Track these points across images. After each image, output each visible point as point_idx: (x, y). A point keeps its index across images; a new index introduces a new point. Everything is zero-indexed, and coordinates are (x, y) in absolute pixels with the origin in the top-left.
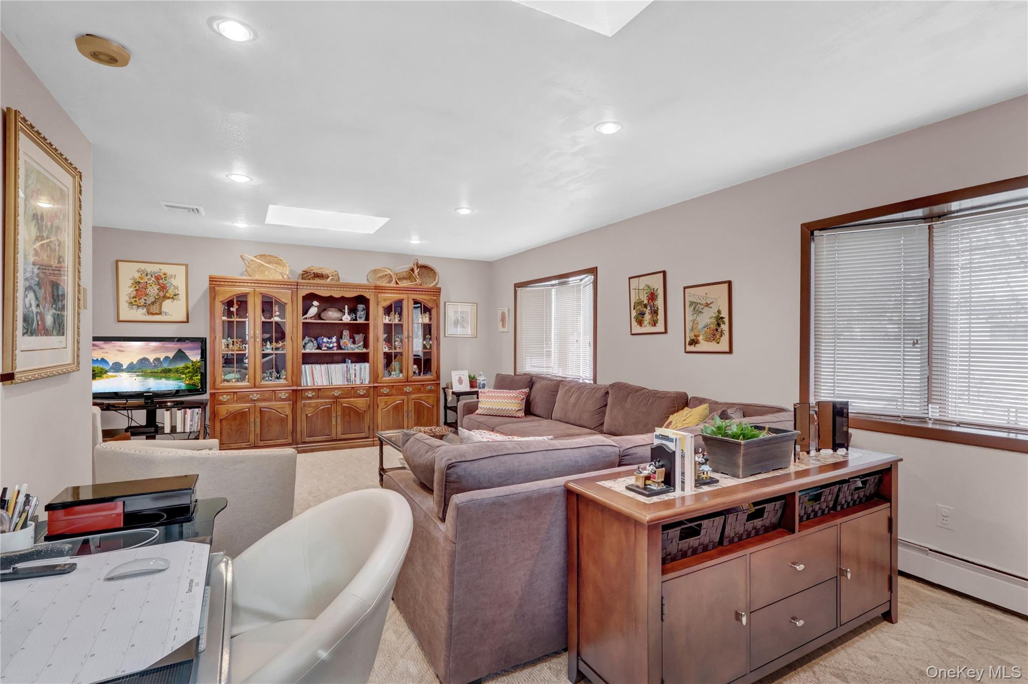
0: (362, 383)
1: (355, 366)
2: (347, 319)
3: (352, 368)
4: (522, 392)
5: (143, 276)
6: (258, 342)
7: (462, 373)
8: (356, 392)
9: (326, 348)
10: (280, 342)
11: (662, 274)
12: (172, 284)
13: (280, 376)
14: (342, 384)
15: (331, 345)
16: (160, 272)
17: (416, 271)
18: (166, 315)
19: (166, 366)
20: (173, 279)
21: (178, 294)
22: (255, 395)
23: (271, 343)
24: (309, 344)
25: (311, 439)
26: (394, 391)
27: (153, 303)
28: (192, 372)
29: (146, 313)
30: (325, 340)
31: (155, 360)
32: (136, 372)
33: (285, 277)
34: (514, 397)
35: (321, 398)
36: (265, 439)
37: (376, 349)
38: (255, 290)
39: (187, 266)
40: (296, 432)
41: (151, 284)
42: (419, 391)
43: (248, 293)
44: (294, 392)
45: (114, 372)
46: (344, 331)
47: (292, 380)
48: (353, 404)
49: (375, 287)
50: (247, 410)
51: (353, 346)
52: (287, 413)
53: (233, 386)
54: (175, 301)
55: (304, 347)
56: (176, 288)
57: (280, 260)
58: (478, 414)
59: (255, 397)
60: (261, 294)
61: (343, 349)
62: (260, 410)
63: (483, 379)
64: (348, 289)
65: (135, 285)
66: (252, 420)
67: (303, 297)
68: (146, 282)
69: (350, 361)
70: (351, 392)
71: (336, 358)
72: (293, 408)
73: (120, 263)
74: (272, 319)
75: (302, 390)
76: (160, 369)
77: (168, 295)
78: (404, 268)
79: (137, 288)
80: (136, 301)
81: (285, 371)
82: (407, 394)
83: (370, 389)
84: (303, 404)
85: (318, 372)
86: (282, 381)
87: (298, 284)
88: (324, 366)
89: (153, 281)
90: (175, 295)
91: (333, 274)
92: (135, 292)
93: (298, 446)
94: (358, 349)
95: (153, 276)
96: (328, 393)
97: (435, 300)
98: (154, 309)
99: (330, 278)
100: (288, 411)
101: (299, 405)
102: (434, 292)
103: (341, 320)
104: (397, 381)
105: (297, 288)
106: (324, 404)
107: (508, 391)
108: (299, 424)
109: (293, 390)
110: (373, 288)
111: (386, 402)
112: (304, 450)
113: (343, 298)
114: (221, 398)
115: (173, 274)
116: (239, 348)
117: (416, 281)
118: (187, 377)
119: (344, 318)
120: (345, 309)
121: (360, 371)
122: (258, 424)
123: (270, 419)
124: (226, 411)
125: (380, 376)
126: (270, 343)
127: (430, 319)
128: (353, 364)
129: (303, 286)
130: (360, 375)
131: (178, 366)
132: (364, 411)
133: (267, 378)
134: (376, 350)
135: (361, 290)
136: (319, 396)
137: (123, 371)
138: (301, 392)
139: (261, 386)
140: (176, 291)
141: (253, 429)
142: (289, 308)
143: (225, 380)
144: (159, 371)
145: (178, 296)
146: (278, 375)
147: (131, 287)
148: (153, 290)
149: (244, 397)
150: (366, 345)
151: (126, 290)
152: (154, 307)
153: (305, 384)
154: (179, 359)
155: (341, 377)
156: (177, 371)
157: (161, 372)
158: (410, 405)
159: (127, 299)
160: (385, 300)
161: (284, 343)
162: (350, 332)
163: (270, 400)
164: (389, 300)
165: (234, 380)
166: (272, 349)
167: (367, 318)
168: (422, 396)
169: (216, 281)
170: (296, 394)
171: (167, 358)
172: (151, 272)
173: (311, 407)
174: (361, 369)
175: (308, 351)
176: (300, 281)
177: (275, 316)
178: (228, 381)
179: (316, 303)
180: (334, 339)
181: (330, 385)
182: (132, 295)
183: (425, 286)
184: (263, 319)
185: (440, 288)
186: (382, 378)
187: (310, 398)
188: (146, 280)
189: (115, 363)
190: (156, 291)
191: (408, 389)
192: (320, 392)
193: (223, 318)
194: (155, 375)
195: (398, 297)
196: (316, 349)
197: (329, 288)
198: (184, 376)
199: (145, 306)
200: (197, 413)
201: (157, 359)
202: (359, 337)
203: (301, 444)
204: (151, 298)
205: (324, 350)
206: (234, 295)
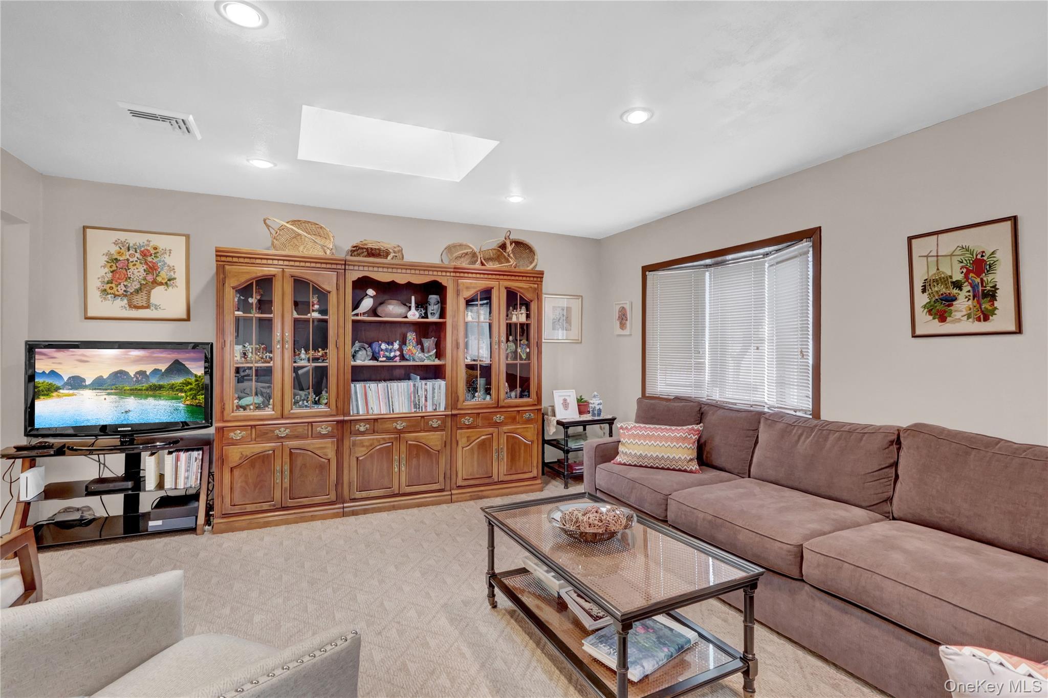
0: (435, 409)
1: (426, 384)
2: (414, 315)
3: (422, 388)
4: (693, 429)
5: (122, 251)
6: (287, 349)
7: (568, 394)
8: (428, 423)
9: (384, 359)
10: (320, 350)
11: (1008, 225)
12: (165, 264)
13: (319, 399)
14: (407, 411)
15: (392, 354)
16: (148, 245)
17: (510, 248)
18: (156, 309)
19: (154, 381)
20: (166, 256)
21: (175, 279)
22: (282, 429)
23: (307, 350)
24: (360, 353)
25: (364, 494)
26: (480, 422)
27: (137, 291)
28: (195, 390)
29: (127, 306)
30: (384, 346)
31: (137, 373)
32: (107, 390)
33: (328, 252)
34: (681, 437)
35: (377, 433)
36: (297, 497)
37: (455, 359)
38: (283, 271)
39: (188, 237)
40: (343, 483)
41: (134, 263)
42: (514, 420)
43: (274, 276)
44: (340, 425)
45: (71, 389)
46: (408, 334)
47: (337, 407)
48: (423, 441)
49: (455, 268)
50: (271, 452)
51: (421, 355)
52: (329, 456)
53: (250, 415)
54: (170, 288)
55: (354, 356)
56: (172, 269)
57: (321, 228)
58: (620, 464)
59: (283, 432)
60: (292, 276)
61: (407, 360)
62: (290, 452)
63: (599, 402)
64: (417, 272)
65: (110, 264)
66: (278, 468)
67: (353, 282)
68: (128, 260)
69: (419, 377)
70: (419, 423)
71: (397, 373)
72: (338, 447)
73: (88, 230)
74: (309, 315)
75: (351, 421)
76: (145, 385)
77: (159, 279)
78: (492, 243)
79: (114, 268)
80: (111, 288)
81: (327, 392)
82: (497, 425)
83: (447, 419)
84: (353, 442)
85: (374, 393)
86: (322, 408)
87: (347, 263)
88: (382, 385)
89: (137, 258)
90: (169, 280)
91: (396, 250)
92: (111, 274)
93: (345, 505)
94: (428, 359)
95: (138, 251)
96: (388, 426)
97: (535, 289)
98: (139, 299)
99: (392, 255)
100: (331, 454)
101: (346, 443)
102: (534, 277)
103: (406, 317)
104: (484, 406)
105: (345, 269)
106: (382, 442)
107: (668, 427)
108: (346, 472)
109: (338, 422)
110: (452, 270)
111: (468, 437)
112: (353, 511)
113: (409, 285)
114: (232, 434)
115: (167, 249)
116: (262, 358)
117: (509, 262)
118: (187, 396)
119: (410, 314)
120: (411, 303)
121: (433, 392)
122: (287, 473)
123: (305, 465)
124: (239, 455)
125: (461, 399)
126: (305, 351)
127: (528, 316)
128: (424, 382)
129: (354, 266)
130: (433, 397)
131: (173, 382)
132: (439, 451)
133: (301, 403)
134: (455, 361)
135: (435, 273)
136: (376, 429)
137: (85, 387)
138: (349, 424)
139: (290, 416)
140: (172, 273)
141: (279, 481)
142: (333, 299)
143: (239, 407)
144: (144, 388)
145: (174, 281)
146: (317, 398)
147: (104, 267)
148: (138, 272)
149: (267, 433)
150: (439, 355)
151: (98, 271)
152: (139, 296)
153: (355, 412)
154: (175, 372)
155: (406, 400)
156: (172, 388)
157: (147, 390)
158: (502, 441)
159: (99, 284)
160: (468, 288)
161: (325, 351)
162: (416, 335)
163: (304, 437)
164: (474, 288)
165: (252, 407)
166: (309, 360)
167: (443, 314)
168: (519, 428)
169: (227, 256)
170: (343, 427)
171: (156, 371)
172: (134, 245)
173: (363, 446)
174: (434, 389)
175: (359, 362)
176: (349, 258)
177: (313, 311)
178: (244, 408)
179: (371, 292)
180: (396, 346)
181: (390, 414)
182: (106, 279)
183: (522, 269)
184: (296, 315)
185: (543, 271)
186: (464, 402)
187: (363, 433)
188: (128, 257)
189: (73, 377)
190: (143, 274)
191: (498, 418)
192: (376, 424)
193: (237, 313)
194: (136, 393)
195: (485, 284)
196: (370, 360)
197: (390, 270)
198: (183, 394)
199: (125, 295)
200: (196, 459)
201: (142, 373)
202: (429, 343)
203: (348, 502)
204: (136, 283)
205: (382, 362)
206: (254, 279)
